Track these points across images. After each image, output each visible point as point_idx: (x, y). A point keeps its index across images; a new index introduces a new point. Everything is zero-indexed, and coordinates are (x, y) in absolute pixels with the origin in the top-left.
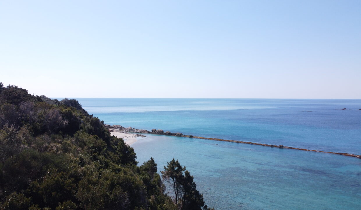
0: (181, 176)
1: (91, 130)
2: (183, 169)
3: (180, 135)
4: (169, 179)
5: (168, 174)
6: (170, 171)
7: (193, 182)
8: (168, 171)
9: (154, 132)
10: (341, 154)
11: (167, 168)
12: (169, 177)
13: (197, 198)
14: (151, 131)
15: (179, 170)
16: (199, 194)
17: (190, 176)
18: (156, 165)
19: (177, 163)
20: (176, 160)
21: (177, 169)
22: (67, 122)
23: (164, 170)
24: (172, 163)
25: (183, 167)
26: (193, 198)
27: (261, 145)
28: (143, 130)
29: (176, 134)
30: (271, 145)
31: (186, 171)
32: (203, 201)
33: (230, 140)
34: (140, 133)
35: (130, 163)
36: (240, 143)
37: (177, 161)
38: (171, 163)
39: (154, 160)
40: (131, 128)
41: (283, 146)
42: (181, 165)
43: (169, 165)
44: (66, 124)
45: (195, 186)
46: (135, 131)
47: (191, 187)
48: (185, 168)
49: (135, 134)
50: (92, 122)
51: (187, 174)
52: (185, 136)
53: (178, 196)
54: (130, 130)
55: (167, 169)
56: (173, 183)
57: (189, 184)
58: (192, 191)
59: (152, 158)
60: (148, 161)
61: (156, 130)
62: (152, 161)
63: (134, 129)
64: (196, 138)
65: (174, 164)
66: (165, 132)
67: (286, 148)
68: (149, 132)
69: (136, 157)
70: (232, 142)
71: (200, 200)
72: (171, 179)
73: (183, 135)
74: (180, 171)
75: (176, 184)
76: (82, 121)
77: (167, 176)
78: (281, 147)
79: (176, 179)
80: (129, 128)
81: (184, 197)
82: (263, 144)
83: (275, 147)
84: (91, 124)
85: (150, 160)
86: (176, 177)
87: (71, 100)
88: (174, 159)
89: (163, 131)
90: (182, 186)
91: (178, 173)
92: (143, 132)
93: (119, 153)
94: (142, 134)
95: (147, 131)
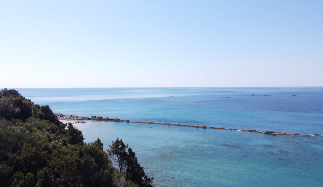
0: (125, 153)
1: (43, 115)
2: (126, 147)
3: (118, 120)
4: (114, 156)
5: (113, 152)
6: (115, 149)
7: (135, 157)
8: (114, 149)
9: (94, 118)
10: (251, 131)
11: (112, 146)
12: (114, 154)
13: (139, 170)
14: (91, 118)
15: (122, 147)
16: (140, 167)
17: (132, 152)
18: (102, 145)
19: (120, 142)
20: (119, 140)
21: (121, 147)
22: (19, 109)
23: (109, 148)
24: (117, 142)
25: (126, 145)
26: (135, 171)
27: (188, 126)
28: (83, 117)
29: (114, 120)
30: (196, 126)
31: (128, 148)
32: (143, 172)
33: (162, 123)
34: (81, 119)
35: (79, 144)
36: (171, 125)
37: (121, 140)
38: (115, 142)
39: (100, 140)
40: (72, 115)
41: (206, 127)
42: (124, 143)
43: (114, 144)
44: (18, 111)
45: (137, 161)
46: (76, 118)
47: (133, 162)
48: (128, 145)
49: (76, 121)
50: (42, 109)
51: (130, 150)
52: (122, 121)
53: (122, 170)
54: (71, 117)
55: (112, 148)
56: (117, 158)
57: (132, 159)
58: (134, 164)
59: (98, 139)
60: (95, 142)
61: (95, 117)
62: (99, 141)
63: (74, 116)
64: (132, 122)
65: (118, 143)
66: (104, 118)
67: (208, 128)
68: (89, 119)
69: (84, 139)
70: (164, 124)
71: (141, 171)
72: (115, 155)
73: (121, 120)
74: (123, 149)
75: (120, 159)
76: (33, 108)
77: (112, 154)
78: (205, 127)
79: (120, 155)
80: (70, 115)
81: (128, 170)
82: (189, 125)
83: (200, 127)
84: (41, 110)
85: (97, 140)
86: (120, 153)
87: (10, 90)
88: (118, 139)
89: (102, 117)
90: (125, 161)
91: (122, 150)
92: (83, 119)
93: (69, 135)
94: (82, 121)
95: (87, 117)
